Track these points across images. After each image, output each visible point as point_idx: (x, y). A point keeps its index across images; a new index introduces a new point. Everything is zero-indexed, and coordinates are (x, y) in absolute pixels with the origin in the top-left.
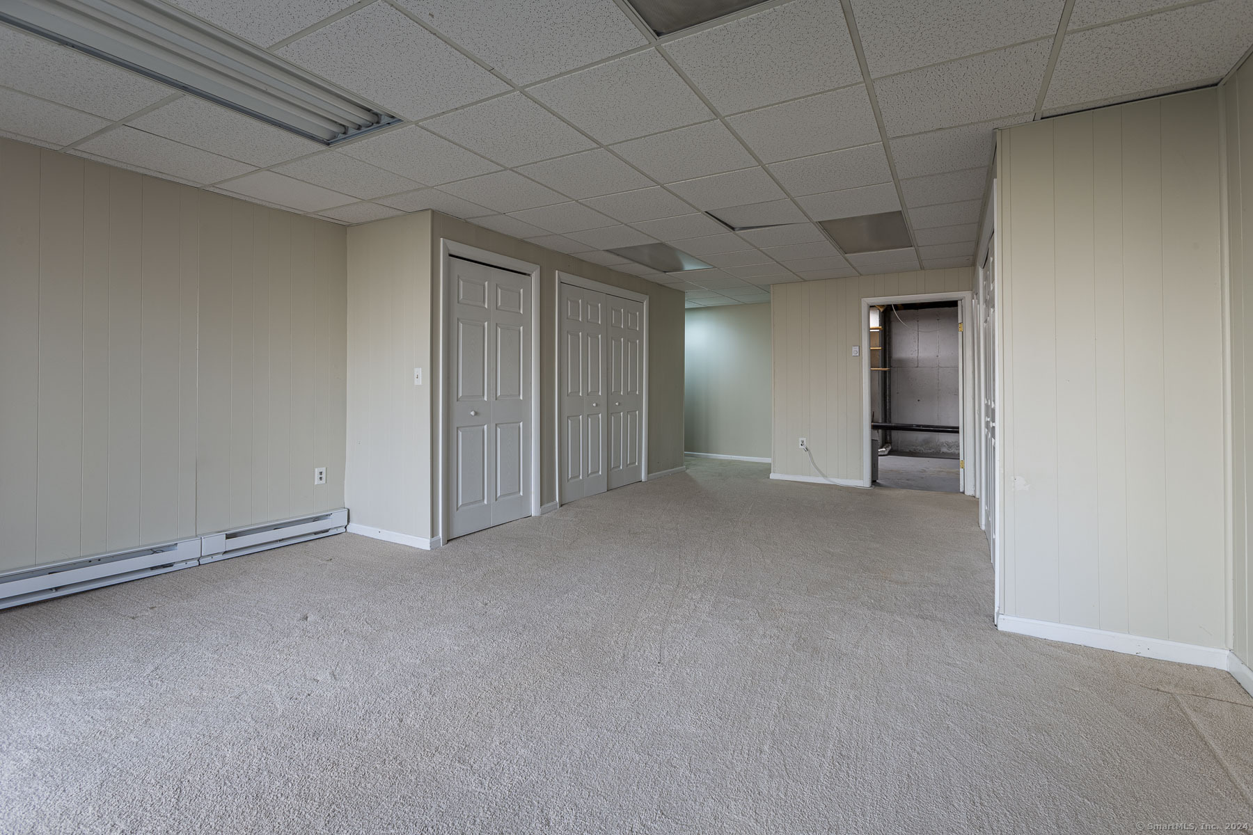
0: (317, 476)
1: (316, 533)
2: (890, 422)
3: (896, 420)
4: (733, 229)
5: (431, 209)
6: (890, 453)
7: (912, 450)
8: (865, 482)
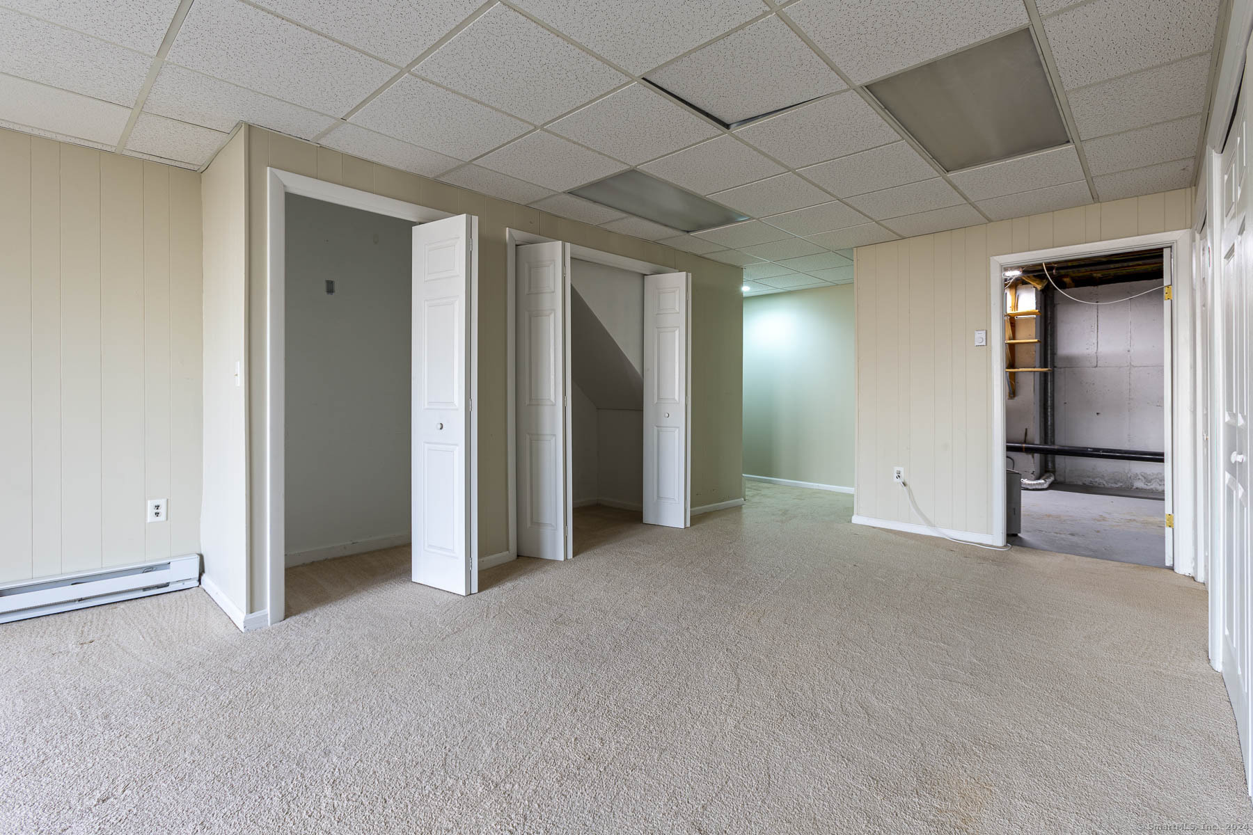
0: (151, 511)
1: (145, 589)
2: (1053, 443)
3: (1061, 441)
4: (727, 126)
5: (245, 123)
6: (1052, 486)
7: (1087, 483)
8: (996, 537)
